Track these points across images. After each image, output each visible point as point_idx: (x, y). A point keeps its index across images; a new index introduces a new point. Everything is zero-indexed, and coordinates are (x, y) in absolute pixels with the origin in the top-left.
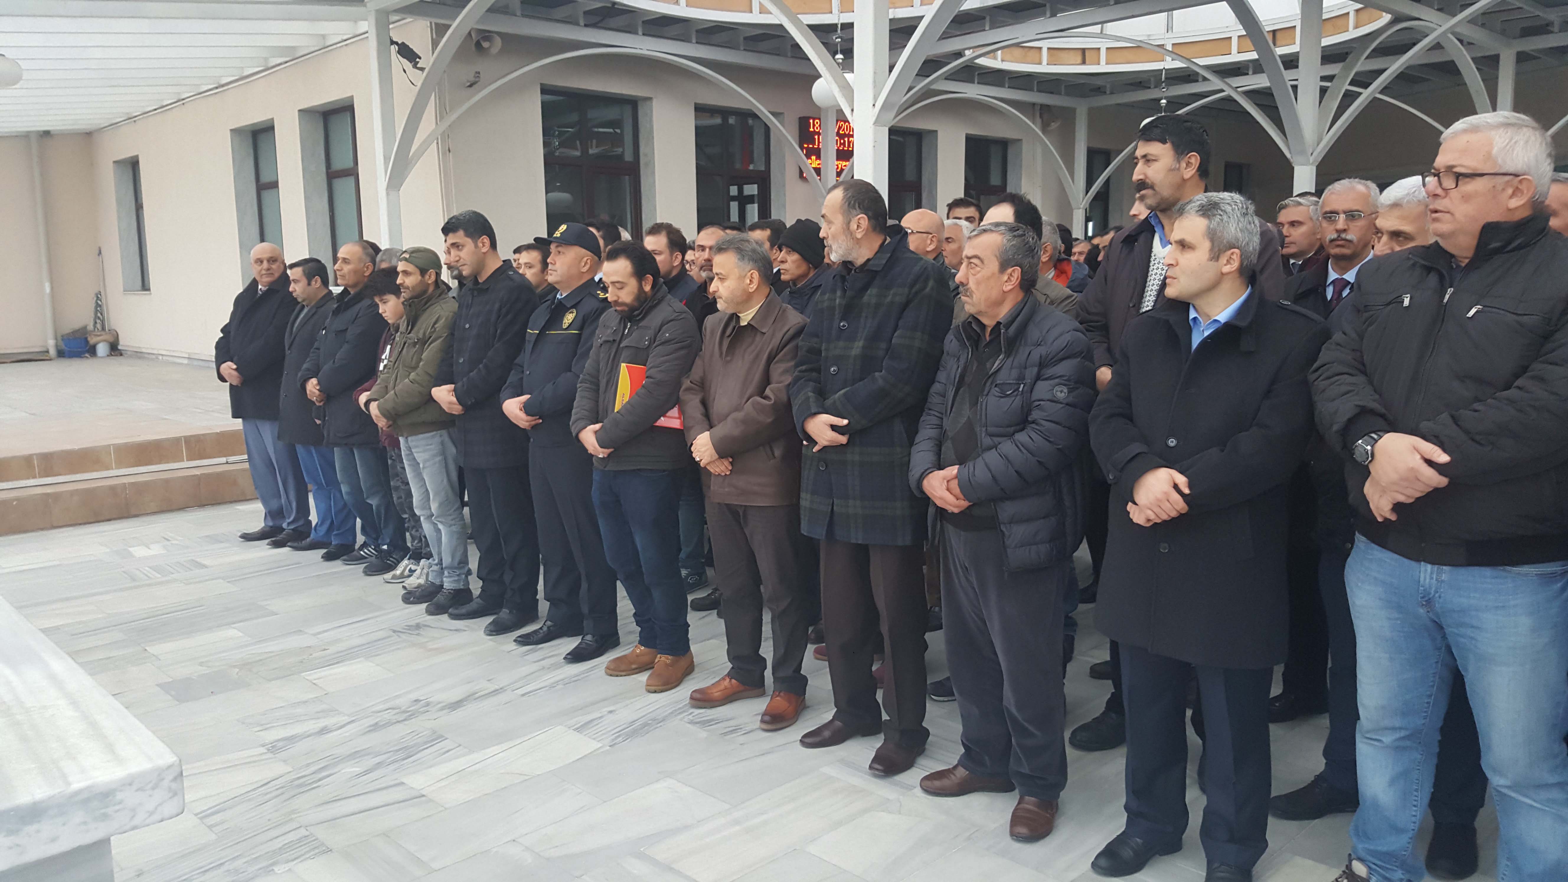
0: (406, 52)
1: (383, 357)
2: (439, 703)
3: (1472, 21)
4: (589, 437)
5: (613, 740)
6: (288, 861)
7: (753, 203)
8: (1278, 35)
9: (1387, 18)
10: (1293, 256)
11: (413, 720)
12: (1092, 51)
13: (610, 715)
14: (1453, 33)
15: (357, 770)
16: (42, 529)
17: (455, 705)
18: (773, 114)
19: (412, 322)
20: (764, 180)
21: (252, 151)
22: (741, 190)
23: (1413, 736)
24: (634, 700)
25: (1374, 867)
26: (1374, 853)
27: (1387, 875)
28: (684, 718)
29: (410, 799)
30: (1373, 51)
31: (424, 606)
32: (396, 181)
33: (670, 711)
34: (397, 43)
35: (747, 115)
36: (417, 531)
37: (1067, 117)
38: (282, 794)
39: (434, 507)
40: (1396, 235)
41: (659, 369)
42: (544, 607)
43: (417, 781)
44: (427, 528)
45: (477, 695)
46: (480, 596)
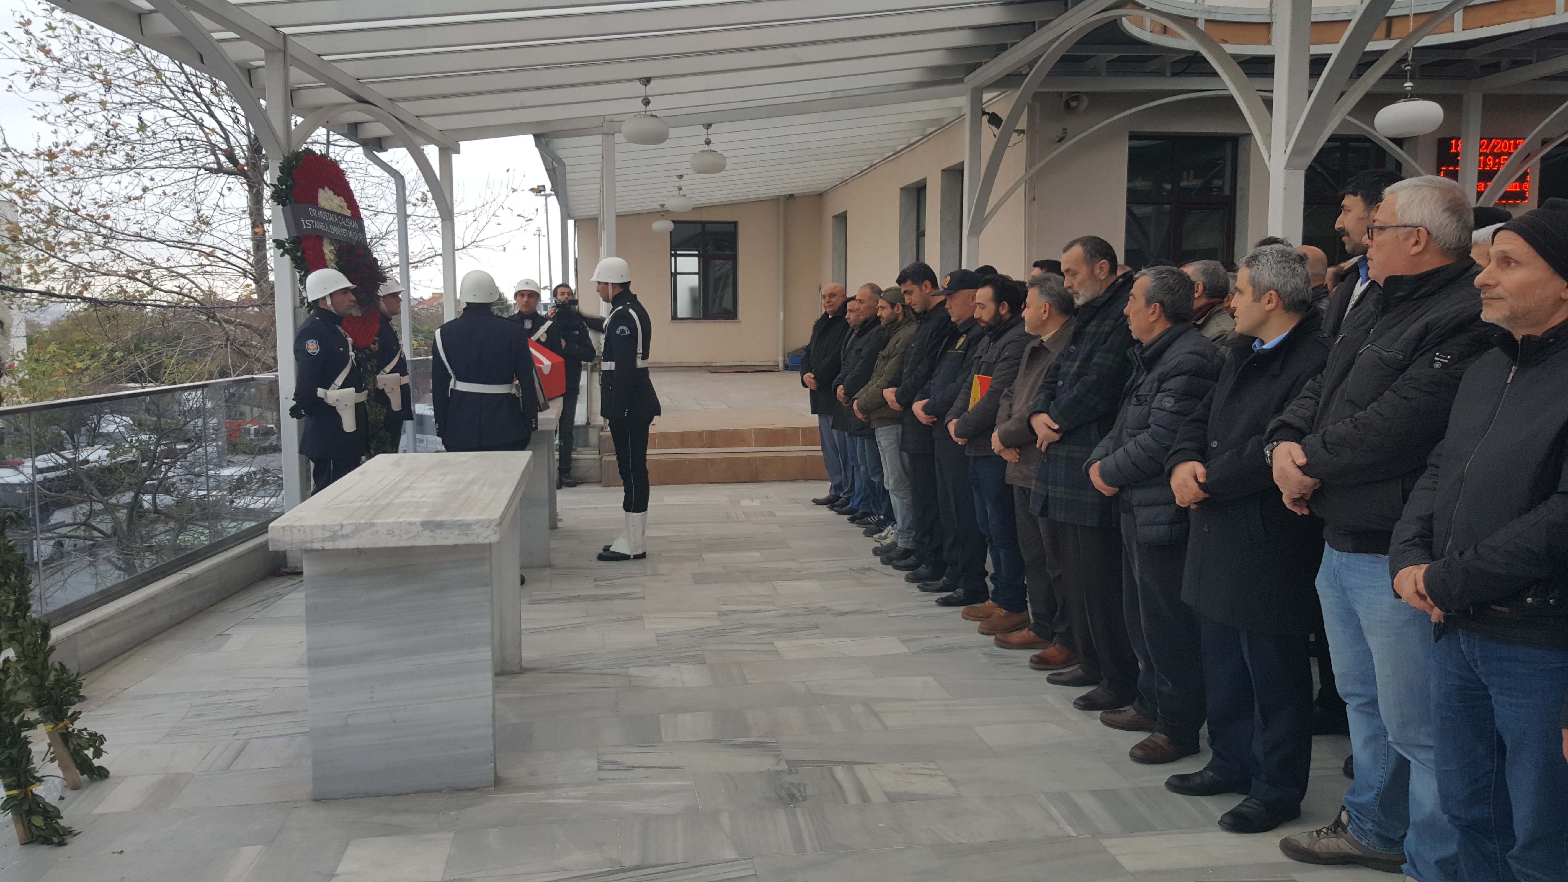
0: (995, 120)
2: (835, 611)
4: (952, 427)
5: (920, 651)
11: (810, 616)
13: (933, 638)
15: (756, 632)
16: (702, 483)
17: (843, 614)
21: (915, 205)
25: (1354, 817)
29: (768, 652)
32: (975, 229)
34: (988, 113)
41: (998, 380)
43: (782, 644)
45: (862, 611)
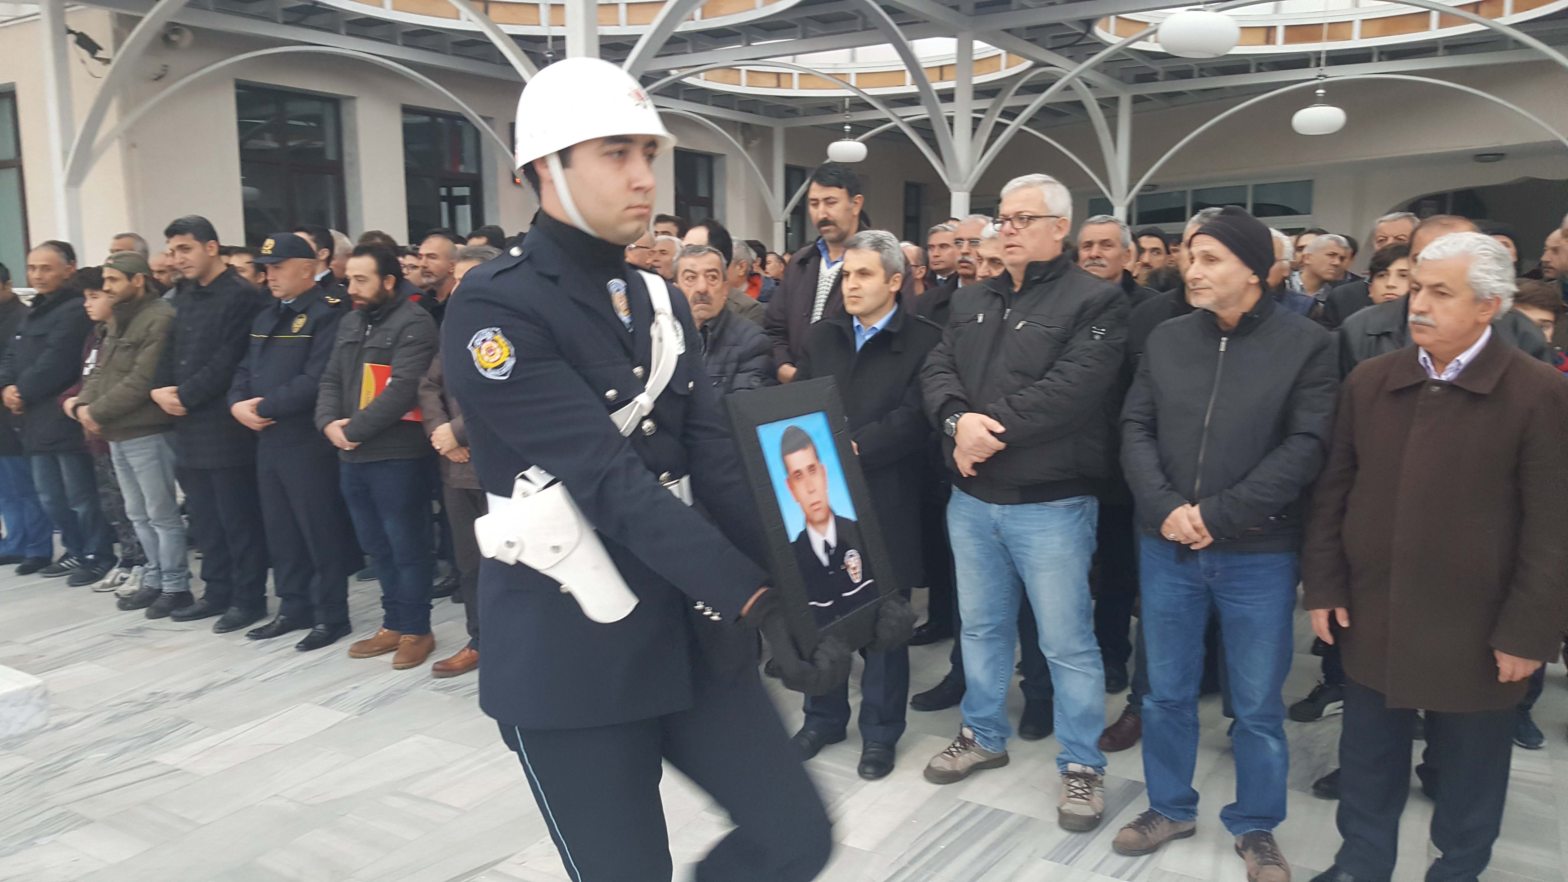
0: (85, 42)
1: (88, 361)
2: (177, 694)
3: (1095, 68)
4: (336, 431)
5: (360, 710)
6: (50, 834)
7: (464, 203)
8: (945, 70)
9: (1029, 63)
10: (941, 272)
11: (154, 710)
12: (785, 75)
13: (355, 691)
14: (1081, 78)
15: (104, 755)
17: (196, 694)
18: (484, 118)
19: (123, 326)
20: (476, 183)
22: (449, 191)
23: (998, 629)
24: (375, 677)
25: (977, 730)
26: (976, 720)
27: (986, 735)
28: (426, 687)
29: (164, 774)
30: (1021, 87)
31: (143, 611)
32: (76, 177)
33: (414, 682)
34: (74, 33)
35: (456, 120)
36: (129, 537)
37: (766, 134)
38: (28, 782)
39: (151, 511)
40: (993, 261)
41: (405, 369)
42: (274, 602)
43: (169, 759)
44: (141, 533)
45: (216, 684)
46: (205, 597)
